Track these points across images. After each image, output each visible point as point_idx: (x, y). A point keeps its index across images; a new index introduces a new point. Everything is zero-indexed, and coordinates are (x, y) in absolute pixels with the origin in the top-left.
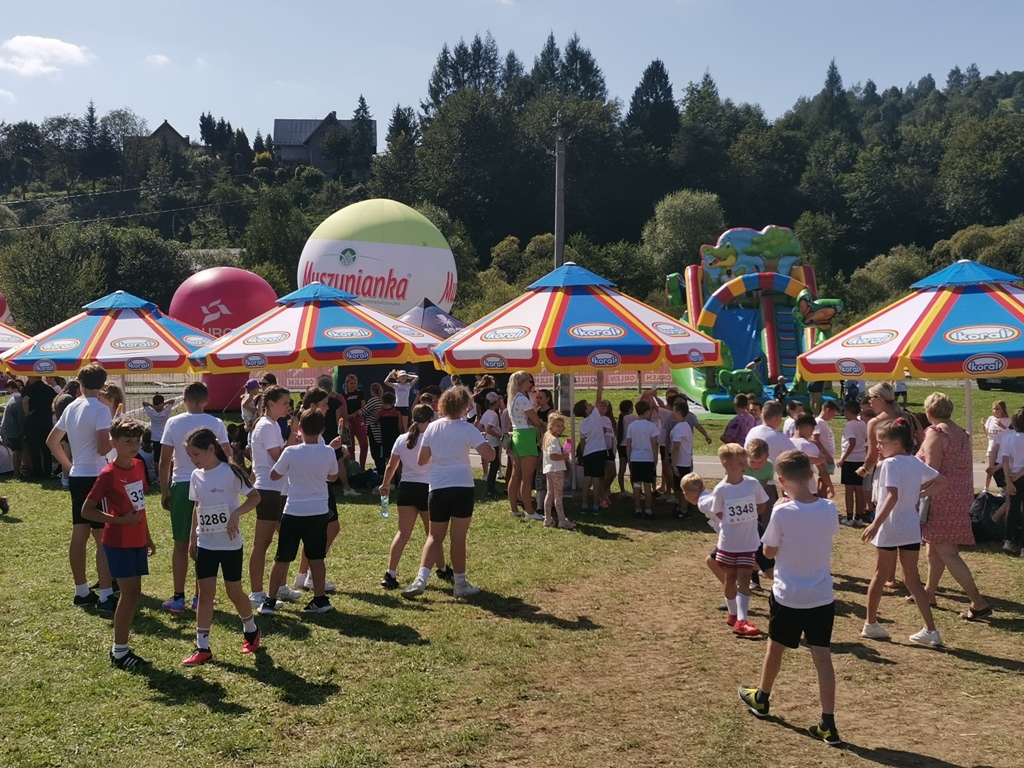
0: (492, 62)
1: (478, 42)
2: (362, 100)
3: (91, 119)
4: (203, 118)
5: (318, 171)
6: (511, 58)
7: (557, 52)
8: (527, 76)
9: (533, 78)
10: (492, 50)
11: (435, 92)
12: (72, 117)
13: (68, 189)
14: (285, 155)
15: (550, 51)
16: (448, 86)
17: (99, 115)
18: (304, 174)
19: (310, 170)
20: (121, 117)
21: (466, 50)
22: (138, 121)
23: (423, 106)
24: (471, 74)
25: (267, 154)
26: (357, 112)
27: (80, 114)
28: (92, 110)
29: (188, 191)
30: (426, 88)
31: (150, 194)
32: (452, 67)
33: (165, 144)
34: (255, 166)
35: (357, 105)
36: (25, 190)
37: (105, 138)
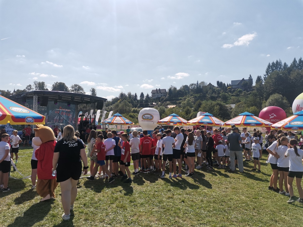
0: (281, 65)
1: (277, 61)
2: (250, 75)
3: (198, 83)
4: (217, 82)
5: (241, 90)
6: (285, 64)
7: (296, 61)
8: (289, 67)
9: (290, 67)
10: (280, 62)
11: (267, 72)
12: (194, 83)
13: (193, 96)
14: (233, 87)
15: (295, 61)
16: (270, 71)
17: (199, 83)
18: (238, 90)
19: (239, 89)
20: (203, 83)
21: (274, 63)
22: (206, 83)
23: (264, 75)
24: (275, 68)
25: (230, 87)
26: (249, 78)
27: (196, 83)
28: (198, 82)
29: (215, 95)
30: (265, 71)
31: (208, 96)
32: (271, 67)
33: (211, 87)
34: (228, 89)
35: (249, 76)
36: (186, 96)
37: (200, 86)
